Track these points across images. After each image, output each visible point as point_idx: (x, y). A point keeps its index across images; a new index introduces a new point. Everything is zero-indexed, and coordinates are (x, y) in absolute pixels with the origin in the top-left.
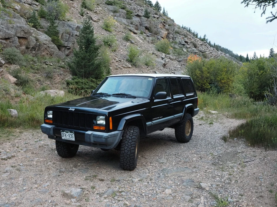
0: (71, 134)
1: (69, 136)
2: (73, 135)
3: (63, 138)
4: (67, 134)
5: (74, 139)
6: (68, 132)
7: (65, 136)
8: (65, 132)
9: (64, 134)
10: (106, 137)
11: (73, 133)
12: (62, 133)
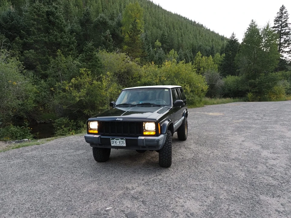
0: (122, 140)
1: (120, 143)
2: (125, 142)
3: (112, 145)
4: (118, 141)
5: (125, 145)
6: (118, 140)
7: (115, 143)
8: (115, 139)
9: (115, 142)
10: (158, 141)
11: (124, 140)
12: (112, 140)
